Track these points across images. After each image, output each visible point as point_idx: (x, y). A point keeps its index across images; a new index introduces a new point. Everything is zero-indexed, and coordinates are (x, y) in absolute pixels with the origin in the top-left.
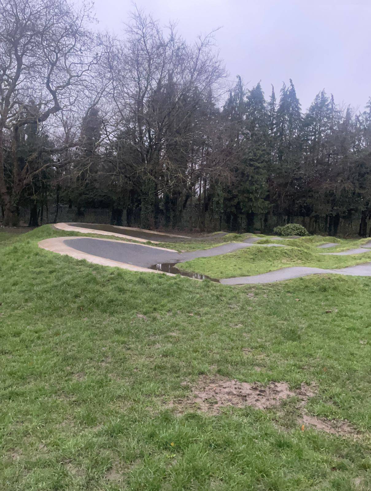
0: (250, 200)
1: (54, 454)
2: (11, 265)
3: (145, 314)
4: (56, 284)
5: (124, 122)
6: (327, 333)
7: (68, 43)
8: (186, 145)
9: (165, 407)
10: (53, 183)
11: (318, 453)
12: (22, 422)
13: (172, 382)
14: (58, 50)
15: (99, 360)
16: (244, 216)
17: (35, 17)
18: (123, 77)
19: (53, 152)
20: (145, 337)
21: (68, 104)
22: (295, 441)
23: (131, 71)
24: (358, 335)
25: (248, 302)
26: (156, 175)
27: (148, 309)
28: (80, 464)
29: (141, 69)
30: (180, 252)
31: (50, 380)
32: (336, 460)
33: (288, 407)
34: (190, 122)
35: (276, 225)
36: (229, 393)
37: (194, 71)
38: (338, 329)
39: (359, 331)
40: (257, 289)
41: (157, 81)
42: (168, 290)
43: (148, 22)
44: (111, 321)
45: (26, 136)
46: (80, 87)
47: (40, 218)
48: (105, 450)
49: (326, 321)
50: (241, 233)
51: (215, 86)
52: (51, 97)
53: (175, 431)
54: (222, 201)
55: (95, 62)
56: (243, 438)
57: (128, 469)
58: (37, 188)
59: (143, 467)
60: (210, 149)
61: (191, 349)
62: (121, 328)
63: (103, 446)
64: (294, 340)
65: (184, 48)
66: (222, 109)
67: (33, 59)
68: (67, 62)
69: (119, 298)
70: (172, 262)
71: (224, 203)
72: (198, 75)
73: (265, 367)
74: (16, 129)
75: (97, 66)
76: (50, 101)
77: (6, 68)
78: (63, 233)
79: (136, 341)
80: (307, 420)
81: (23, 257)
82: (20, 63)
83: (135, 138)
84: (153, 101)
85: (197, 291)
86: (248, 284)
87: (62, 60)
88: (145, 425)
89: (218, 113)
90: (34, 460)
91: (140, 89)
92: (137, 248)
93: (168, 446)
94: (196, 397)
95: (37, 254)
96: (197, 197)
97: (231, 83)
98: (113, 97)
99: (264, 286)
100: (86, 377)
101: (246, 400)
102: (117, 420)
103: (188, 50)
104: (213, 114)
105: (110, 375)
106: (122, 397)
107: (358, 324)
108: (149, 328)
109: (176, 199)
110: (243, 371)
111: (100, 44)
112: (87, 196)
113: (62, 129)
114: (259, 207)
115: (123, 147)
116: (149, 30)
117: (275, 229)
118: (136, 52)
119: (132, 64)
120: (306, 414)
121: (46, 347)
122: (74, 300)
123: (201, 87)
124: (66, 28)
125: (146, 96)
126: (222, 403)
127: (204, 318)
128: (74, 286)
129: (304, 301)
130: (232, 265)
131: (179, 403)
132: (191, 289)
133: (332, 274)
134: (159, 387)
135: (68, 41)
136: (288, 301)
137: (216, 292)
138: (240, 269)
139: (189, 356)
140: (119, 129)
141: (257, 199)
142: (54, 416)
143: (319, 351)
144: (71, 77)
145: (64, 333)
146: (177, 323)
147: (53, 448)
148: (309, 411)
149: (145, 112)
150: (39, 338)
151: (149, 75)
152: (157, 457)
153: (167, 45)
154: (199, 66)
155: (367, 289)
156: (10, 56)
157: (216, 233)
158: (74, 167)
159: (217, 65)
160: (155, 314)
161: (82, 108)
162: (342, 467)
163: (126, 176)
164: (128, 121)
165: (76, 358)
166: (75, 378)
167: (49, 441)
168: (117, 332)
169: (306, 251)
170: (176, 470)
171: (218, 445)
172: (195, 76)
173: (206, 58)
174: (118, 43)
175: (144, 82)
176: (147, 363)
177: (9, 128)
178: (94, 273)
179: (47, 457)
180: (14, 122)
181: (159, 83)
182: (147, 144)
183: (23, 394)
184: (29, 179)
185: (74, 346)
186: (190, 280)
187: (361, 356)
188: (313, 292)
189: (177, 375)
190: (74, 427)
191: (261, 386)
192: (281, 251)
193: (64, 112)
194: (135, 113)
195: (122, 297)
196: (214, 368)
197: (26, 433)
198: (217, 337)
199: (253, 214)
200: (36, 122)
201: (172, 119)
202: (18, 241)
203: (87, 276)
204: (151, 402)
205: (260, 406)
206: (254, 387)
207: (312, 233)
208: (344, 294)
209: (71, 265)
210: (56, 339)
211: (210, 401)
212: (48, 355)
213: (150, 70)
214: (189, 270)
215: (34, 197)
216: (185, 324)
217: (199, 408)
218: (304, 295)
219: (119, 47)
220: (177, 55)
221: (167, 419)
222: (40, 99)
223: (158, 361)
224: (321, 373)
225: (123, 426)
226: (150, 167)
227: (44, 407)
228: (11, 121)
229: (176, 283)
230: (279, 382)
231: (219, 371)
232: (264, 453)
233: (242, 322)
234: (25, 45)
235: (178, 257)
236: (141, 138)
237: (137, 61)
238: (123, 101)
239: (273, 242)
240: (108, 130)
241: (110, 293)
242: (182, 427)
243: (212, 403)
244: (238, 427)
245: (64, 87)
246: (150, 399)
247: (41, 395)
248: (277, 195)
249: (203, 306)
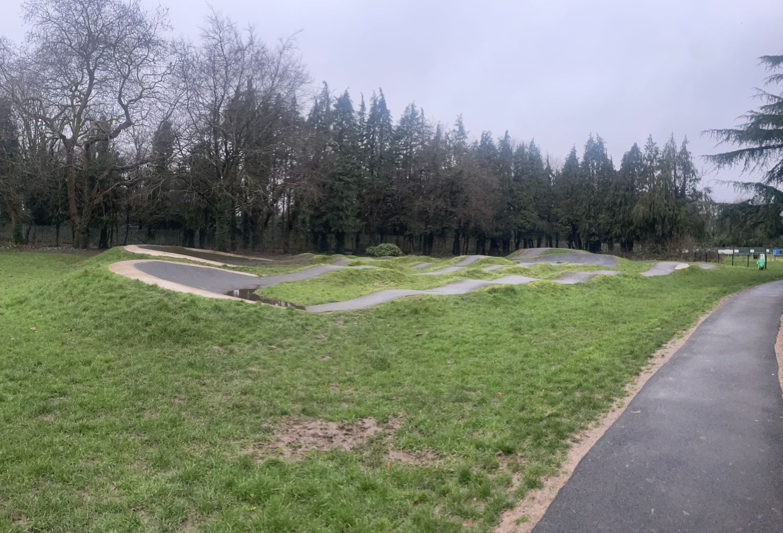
0: (340, 218)
1: (125, 498)
2: (82, 289)
3: (221, 345)
4: (126, 310)
5: (198, 135)
6: (416, 358)
7: (140, 53)
8: (267, 157)
9: (244, 453)
10: (124, 202)
11: (402, 489)
12: (93, 459)
13: (251, 423)
14: (129, 62)
15: (171, 396)
16: (334, 236)
17: (107, 29)
18: (199, 86)
19: (123, 170)
20: (222, 371)
21: (140, 118)
22: (380, 481)
23: (206, 79)
24: (446, 355)
25: (336, 331)
26: (234, 192)
27: (225, 340)
28: (152, 513)
29: (218, 76)
30: (261, 276)
31: (121, 415)
32: (419, 493)
33: (374, 444)
34: (271, 132)
35: (368, 245)
36: (314, 435)
37: (276, 76)
38: (426, 352)
39: (447, 350)
40: (347, 316)
41: (235, 89)
42: (247, 320)
43: (225, 25)
44: (184, 353)
45: (97, 154)
46: (153, 100)
47: (109, 240)
48: (180, 499)
49: (417, 345)
50: (331, 254)
51: (298, 92)
52: (123, 112)
53: (255, 480)
54: (308, 219)
55: (169, 72)
56: (328, 486)
57: (205, 521)
58: (107, 208)
59: (221, 520)
60: (295, 163)
61: (273, 386)
62: (195, 361)
63: (178, 494)
64: (383, 369)
65: (264, 52)
66: (307, 118)
67: (104, 73)
68: (139, 74)
69: (193, 327)
70: (252, 287)
71: (310, 221)
72: (279, 80)
73: (353, 402)
74: (87, 146)
75: (170, 76)
76: (122, 116)
77: (78, 84)
78: (134, 256)
79: (211, 376)
80: (394, 455)
81: (93, 281)
82: (92, 77)
83: (210, 151)
84: (230, 110)
85: (280, 319)
86: (337, 311)
87: (134, 72)
88: (223, 471)
89: (303, 122)
90: (105, 502)
91: (216, 98)
92: (210, 273)
93: (248, 497)
94: (278, 440)
95: (107, 278)
96: (280, 215)
97: (315, 89)
98: (187, 108)
99: (354, 312)
100: (158, 415)
101: (332, 442)
102: (192, 465)
103: (269, 54)
104: (297, 124)
105: (183, 413)
106: (197, 439)
107: (447, 344)
108: (225, 362)
109: (256, 217)
110: (330, 409)
111: (174, 52)
112: (158, 216)
113: (133, 145)
114: (350, 226)
115: (198, 162)
116: (226, 33)
117: (367, 250)
118: (213, 59)
119: (208, 72)
120: (392, 449)
121: (117, 378)
122: (145, 329)
123: (283, 93)
124: (139, 38)
125: (222, 105)
126: (307, 447)
127: (287, 351)
128: (145, 313)
129: (395, 326)
130: (320, 290)
131: (260, 448)
132: (273, 318)
133: (423, 295)
134: (237, 429)
135: (141, 52)
136: (379, 327)
137: (301, 320)
138: (329, 294)
139: (270, 394)
140: (192, 143)
141: (347, 217)
142: (126, 455)
143: (408, 378)
144: (144, 89)
145: (135, 364)
146: (257, 356)
147: (124, 491)
148: (396, 446)
149: (221, 122)
150: (109, 368)
151: (226, 83)
152: (236, 510)
153: (245, 50)
154: (280, 71)
155: (456, 307)
156: (82, 71)
157: (302, 255)
158: (145, 185)
159: (300, 69)
160: (232, 346)
161: (155, 122)
162: (423, 500)
163: (199, 194)
164: (202, 133)
165: (147, 393)
166: (147, 416)
167: (120, 483)
168: (191, 365)
169: (399, 272)
170: (256, 526)
171: (302, 495)
172: (276, 82)
173: (288, 62)
174: (193, 50)
175: (220, 91)
176: (223, 401)
177: (81, 146)
178: (166, 299)
179: (117, 501)
180: (86, 140)
181: (237, 92)
182: (223, 157)
183: (93, 428)
184: (100, 199)
185: (145, 379)
186: (272, 308)
187: (448, 377)
188: (404, 316)
189: (256, 415)
190: (146, 469)
191: (348, 424)
192: (373, 273)
193: (136, 127)
194: (210, 125)
195: (194, 326)
196: (298, 407)
197: (97, 472)
198: (302, 372)
199: (343, 233)
200: (107, 139)
201: (251, 129)
202: (88, 264)
203: (159, 302)
204: (229, 446)
205: (347, 447)
206: (341, 425)
207: (406, 253)
208: (435, 315)
209: (142, 290)
210: (127, 370)
211: (293, 444)
212: (118, 388)
213: (227, 77)
214: (271, 297)
215: (105, 218)
216: (266, 358)
217: (281, 454)
218: (395, 320)
219: (194, 54)
220: (257, 60)
221: (246, 466)
222: (112, 115)
223: (236, 400)
224: (408, 401)
225: (199, 473)
226: (227, 183)
227: (115, 445)
228: (82, 138)
229: (255, 312)
230: (367, 418)
231: (304, 411)
232: (350, 500)
233: (330, 354)
234: (97, 59)
235: (258, 282)
236: (217, 151)
237: (213, 68)
238: (198, 112)
239: (365, 264)
240: (182, 144)
241: (183, 322)
242: (263, 475)
243: (294, 447)
244: (323, 472)
245: (136, 101)
246: (228, 442)
247: (112, 431)
248: (369, 212)
249: (286, 336)
